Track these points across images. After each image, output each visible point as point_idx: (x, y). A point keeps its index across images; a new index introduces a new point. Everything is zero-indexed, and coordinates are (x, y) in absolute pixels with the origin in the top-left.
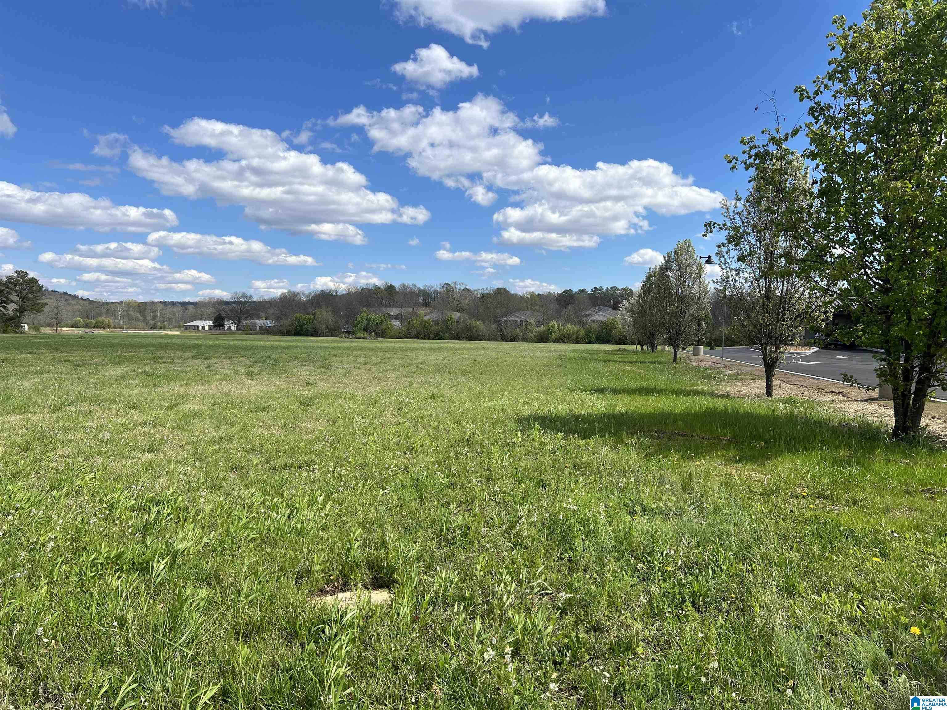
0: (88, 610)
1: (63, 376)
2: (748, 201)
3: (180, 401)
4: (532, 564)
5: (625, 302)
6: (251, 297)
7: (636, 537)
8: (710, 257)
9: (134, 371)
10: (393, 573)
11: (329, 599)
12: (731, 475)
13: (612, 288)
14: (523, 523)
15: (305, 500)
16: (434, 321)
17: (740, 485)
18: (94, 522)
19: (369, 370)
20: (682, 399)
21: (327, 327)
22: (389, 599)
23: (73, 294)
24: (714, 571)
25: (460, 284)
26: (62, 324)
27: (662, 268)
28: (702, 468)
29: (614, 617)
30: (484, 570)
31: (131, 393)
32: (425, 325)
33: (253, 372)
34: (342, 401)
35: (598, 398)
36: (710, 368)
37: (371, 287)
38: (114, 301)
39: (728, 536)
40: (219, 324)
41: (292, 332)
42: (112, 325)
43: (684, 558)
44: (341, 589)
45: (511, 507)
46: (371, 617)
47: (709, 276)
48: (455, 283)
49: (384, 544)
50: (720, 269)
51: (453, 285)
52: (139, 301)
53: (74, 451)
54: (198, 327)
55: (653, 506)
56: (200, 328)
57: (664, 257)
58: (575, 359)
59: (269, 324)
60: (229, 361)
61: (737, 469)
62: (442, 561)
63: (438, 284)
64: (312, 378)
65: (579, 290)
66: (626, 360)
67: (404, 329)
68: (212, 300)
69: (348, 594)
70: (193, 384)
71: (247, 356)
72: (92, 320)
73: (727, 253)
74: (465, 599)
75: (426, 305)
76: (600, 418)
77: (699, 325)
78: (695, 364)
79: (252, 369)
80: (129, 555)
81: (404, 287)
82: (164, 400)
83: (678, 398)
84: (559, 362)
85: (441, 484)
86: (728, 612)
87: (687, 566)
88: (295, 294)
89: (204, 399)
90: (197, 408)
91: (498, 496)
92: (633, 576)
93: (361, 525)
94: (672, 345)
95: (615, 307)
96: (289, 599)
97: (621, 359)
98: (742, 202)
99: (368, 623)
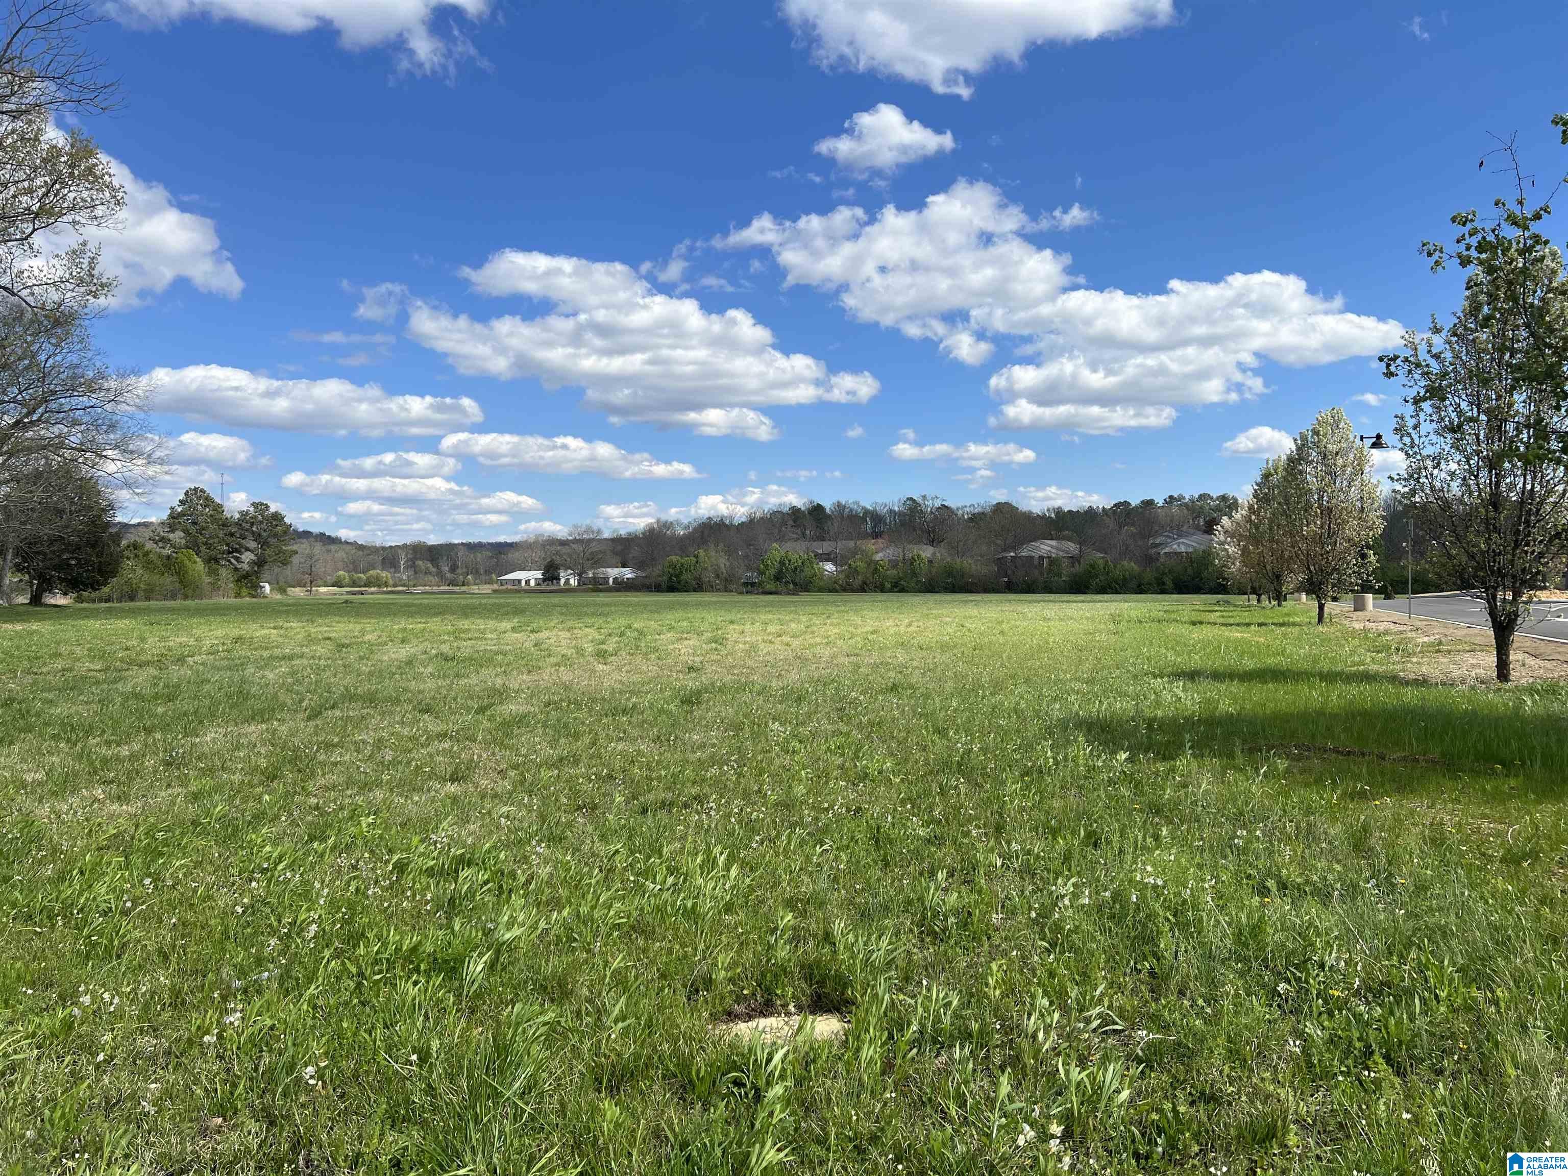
0: (370, 1035)
1: (322, 662)
2: (1454, 334)
3: (497, 699)
4: (1085, 978)
5: (1225, 520)
6: (599, 532)
7: (1273, 937)
8: (1379, 437)
9: (426, 652)
10: (845, 986)
11: (742, 1028)
12: (1442, 824)
13: (1200, 496)
14: (1066, 907)
15: (698, 861)
16: (890, 561)
17: (1460, 842)
18: (375, 893)
19: (788, 645)
20: (1340, 686)
21: (718, 576)
22: (842, 1033)
23: (333, 535)
24: (1424, 1001)
25: (933, 499)
26: (320, 582)
27: (1290, 459)
28: (1388, 813)
29: (1240, 1077)
30: (1000, 987)
31: (422, 687)
32: (875, 567)
33: (606, 652)
34: (746, 697)
35: (1185, 690)
36: (1386, 633)
37: (786, 510)
38: (393, 544)
39: (1444, 935)
40: (550, 575)
41: (664, 586)
42: (391, 582)
43: (1362, 975)
44: (761, 1012)
45: (1042, 878)
46: (814, 1061)
47: (1379, 471)
48: (924, 497)
49: (828, 938)
50: (1402, 456)
51: (920, 500)
52: (430, 543)
53: (341, 780)
54: (520, 581)
55: (1299, 880)
56: (523, 583)
57: (1295, 440)
58: (1140, 622)
59: (628, 573)
60: (568, 635)
61: (1452, 813)
62: (926, 970)
63: (896, 500)
64: (697, 659)
65: (1142, 502)
66: (1232, 621)
67: (842, 576)
68: (540, 539)
69: (772, 1021)
70: (515, 673)
71: (596, 626)
72: (362, 575)
73: (1415, 427)
74: (970, 1035)
75: (876, 535)
76: (1190, 723)
77: (1364, 556)
78: (1358, 626)
79: (604, 647)
80: (429, 948)
81: (840, 507)
82: (472, 699)
83: (1331, 687)
84: (1111, 626)
85: (918, 838)
86: (1455, 1075)
87: (1369, 989)
88: (668, 525)
89: (532, 697)
90: (523, 709)
91: (1017, 858)
92: (1271, 1006)
93: (790, 904)
94: (1314, 593)
95: (1209, 528)
96: (678, 1027)
97: (1221, 620)
98: (1444, 334)
99: (810, 1072)
